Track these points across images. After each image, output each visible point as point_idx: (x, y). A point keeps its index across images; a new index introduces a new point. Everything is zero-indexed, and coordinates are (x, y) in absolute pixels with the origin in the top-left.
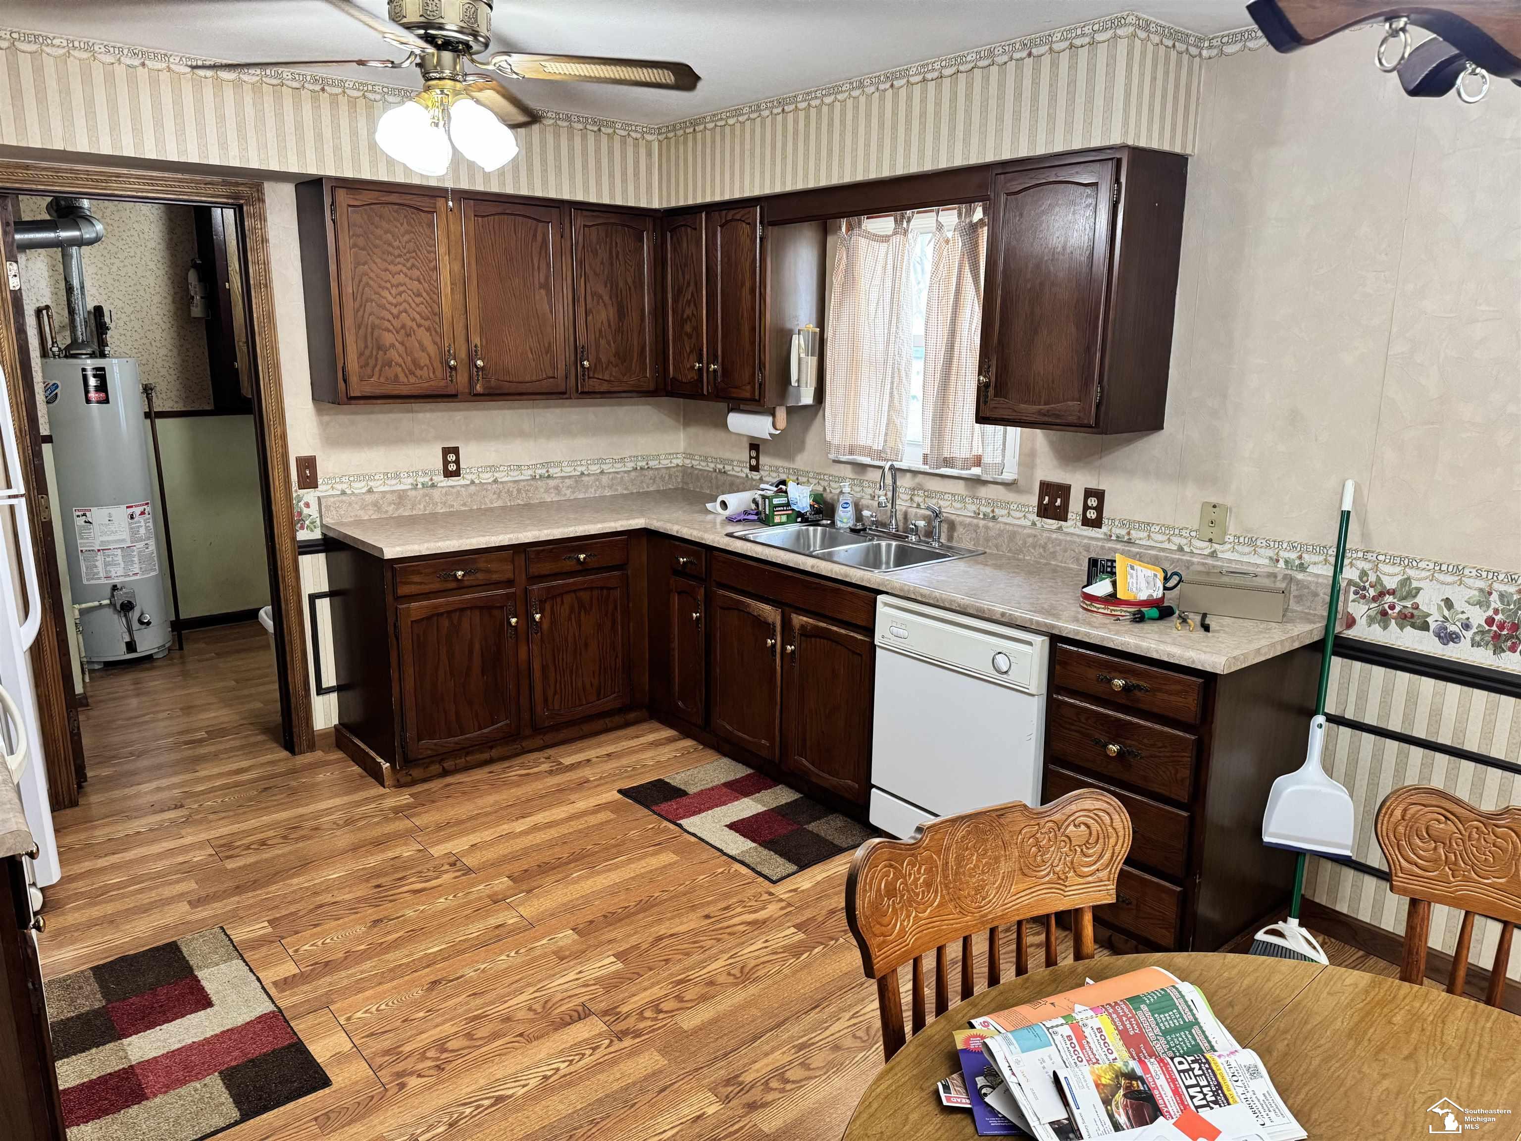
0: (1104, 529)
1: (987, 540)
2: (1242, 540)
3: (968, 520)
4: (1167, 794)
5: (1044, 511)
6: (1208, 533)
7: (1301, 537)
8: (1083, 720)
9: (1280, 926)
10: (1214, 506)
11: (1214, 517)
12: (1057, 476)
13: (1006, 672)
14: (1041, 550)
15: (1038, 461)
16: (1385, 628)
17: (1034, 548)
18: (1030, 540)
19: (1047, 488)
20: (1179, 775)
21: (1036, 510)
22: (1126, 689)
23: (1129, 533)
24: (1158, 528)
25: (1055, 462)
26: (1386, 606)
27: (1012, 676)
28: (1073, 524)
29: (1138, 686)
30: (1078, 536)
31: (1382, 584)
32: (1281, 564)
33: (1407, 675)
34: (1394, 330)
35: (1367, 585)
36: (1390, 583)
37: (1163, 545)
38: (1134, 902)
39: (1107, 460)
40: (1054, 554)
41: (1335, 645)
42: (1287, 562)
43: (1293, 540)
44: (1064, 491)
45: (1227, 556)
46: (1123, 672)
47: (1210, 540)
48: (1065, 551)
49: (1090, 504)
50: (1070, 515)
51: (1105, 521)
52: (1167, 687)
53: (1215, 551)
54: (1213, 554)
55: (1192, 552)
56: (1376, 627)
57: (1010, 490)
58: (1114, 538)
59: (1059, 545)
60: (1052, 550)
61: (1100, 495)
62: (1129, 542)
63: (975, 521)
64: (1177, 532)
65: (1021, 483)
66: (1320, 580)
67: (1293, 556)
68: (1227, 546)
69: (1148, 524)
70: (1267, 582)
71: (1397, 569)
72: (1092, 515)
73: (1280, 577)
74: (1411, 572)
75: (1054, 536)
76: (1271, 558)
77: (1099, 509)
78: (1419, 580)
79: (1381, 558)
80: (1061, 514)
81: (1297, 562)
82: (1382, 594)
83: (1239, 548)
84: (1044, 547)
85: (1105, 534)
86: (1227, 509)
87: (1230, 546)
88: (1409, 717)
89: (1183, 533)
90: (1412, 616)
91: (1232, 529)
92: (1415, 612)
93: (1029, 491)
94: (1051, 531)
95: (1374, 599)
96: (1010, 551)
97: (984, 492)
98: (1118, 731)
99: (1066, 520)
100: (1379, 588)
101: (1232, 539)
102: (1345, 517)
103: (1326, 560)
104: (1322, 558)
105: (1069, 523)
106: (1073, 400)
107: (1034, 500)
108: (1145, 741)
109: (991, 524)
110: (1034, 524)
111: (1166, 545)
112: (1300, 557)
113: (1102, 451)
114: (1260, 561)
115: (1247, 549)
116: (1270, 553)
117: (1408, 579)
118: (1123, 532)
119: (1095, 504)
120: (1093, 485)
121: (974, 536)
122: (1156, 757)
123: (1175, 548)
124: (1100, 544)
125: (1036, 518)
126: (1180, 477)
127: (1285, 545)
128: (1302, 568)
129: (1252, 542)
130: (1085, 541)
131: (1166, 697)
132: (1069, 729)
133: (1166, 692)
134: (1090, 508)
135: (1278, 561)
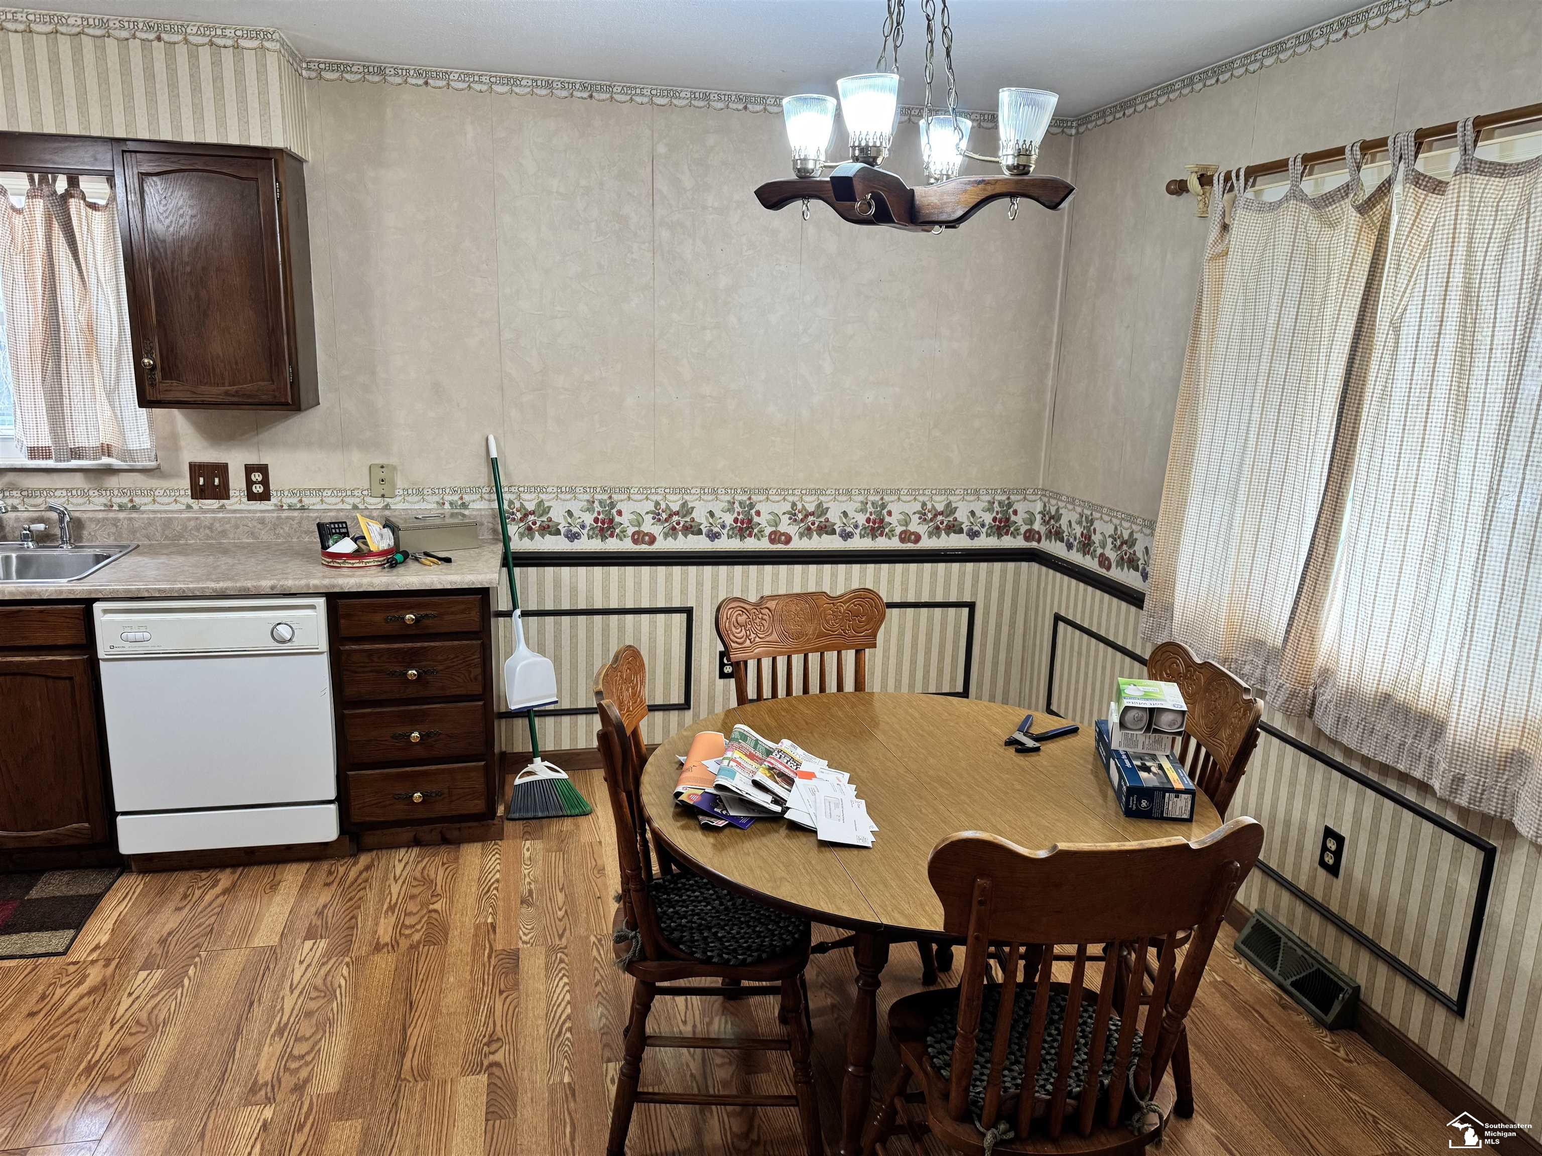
0: (274, 500)
1: (133, 532)
2: (410, 491)
3: (101, 515)
4: (464, 692)
5: (198, 493)
6: (379, 489)
7: (460, 483)
8: (376, 659)
9: (530, 767)
10: (382, 467)
11: (382, 476)
12: (209, 455)
13: (290, 640)
14: (207, 531)
15: (183, 443)
16: (532, 539)
17: (198, 530)
18: (192, 523)
19: (196, 469)
20: (472, 676)
21: (189, 492)
22: (417, 620)
23: (301, 501)
24: (329, 492)
25: (205, 444)
26: (530, 523)
27: (297, 643)
28: (237, 500)
29: (427, 615)
30: (249, 511)
31: (525, 509)
32: (447, 506)
33: (552, 568)
34: (502, 322)
35: (515, 510)
36: (530, 507)
37: (337, 507)
38: (446, 791)
39: (265, 435)
40: (224, 533)
41: (514, 558)
42: (451, 504)
43: (453, 485)
44: (222, 470)
45: (400, 506)
46: (410, 608)
47: (383, 496)
48: (237, 527)
49: (254, 479)
50: (232, 493)
51: (273, 493)
52: (453, 609)
53: (388, 505)
54: (387, 507)
55: (367, 509)
56: (526, 539)
57: (153, 477)
58: (285, 507)
59: (228, 522)
60: (220, 529)
61: (263, 469)
62: (303, 508)
63: (111, 515)
64: (349, 493)
65: (165, 467)
66: (483, 513)
67: (456, 498)
68: (398, 499)
69: (319, 490)
70: (438, 521)
71: (534, 496)
72: (258, 489)
73: (447, 516)
74: (543, 496)
75: (221, 515)
76: (438, 503)
77: (265, 482)
78: (549, 501)
79: (521, 489)
80: (222, 493)
81: (460, 502)
82: (526, 516)
83: (409, 499)
84: (210, 528)
85: (276, 505)
86: (394, 468)
87: (400, 498)
88: (557, 598)
89: (356, 493)
90: (549, 526)
91: (400, 483)
92: (550, 524)
93: (177, 475)
94: (213, 511)
95: (521, 520)
96: (167, 538)
97: (113, 482)
98: (411, 659)
99: (228, 498)
100: (523, 511)
101: (401, 492)
102: (494, 463)
103: (481, 497)
104: (478, 496)
105: (232, 500)
106: (263, 380)
107: (186, 483)
108: (439, 658)
109: (134, 515)
110: (189, 507)
111: (340, 506)
112: (461, 498)
113: (257, 427)
114: (428, 506)
115: (416, 499)
116: (436, 498)
117: (542, 501)
118: (294, 501)
119: (260, 479)
120: (253, 460)
121: (113, 530)
122: (450, 667)
123: (350, 507)
124: (275, 515)
125: (190, 501)
126: (344, 445)
127: (447, 491)
128: (464, 506)
129: (420, 492)
130: (258, 515)
131: (451, 617)
132: (364, 672)
133: (452, 613)
134: (255, 483)
135: (444, 504)
